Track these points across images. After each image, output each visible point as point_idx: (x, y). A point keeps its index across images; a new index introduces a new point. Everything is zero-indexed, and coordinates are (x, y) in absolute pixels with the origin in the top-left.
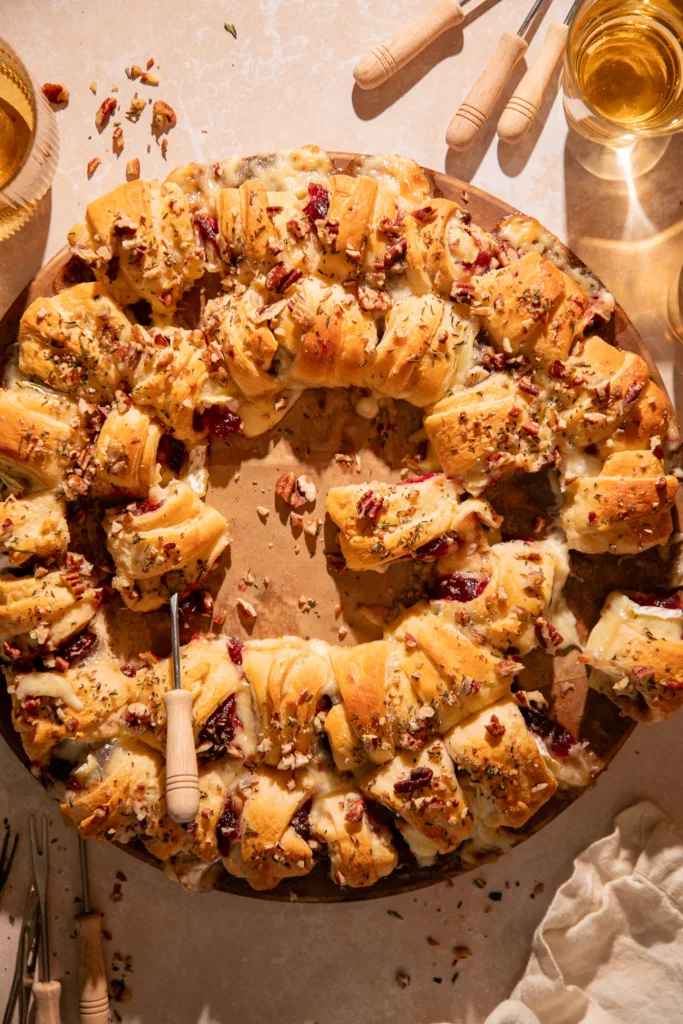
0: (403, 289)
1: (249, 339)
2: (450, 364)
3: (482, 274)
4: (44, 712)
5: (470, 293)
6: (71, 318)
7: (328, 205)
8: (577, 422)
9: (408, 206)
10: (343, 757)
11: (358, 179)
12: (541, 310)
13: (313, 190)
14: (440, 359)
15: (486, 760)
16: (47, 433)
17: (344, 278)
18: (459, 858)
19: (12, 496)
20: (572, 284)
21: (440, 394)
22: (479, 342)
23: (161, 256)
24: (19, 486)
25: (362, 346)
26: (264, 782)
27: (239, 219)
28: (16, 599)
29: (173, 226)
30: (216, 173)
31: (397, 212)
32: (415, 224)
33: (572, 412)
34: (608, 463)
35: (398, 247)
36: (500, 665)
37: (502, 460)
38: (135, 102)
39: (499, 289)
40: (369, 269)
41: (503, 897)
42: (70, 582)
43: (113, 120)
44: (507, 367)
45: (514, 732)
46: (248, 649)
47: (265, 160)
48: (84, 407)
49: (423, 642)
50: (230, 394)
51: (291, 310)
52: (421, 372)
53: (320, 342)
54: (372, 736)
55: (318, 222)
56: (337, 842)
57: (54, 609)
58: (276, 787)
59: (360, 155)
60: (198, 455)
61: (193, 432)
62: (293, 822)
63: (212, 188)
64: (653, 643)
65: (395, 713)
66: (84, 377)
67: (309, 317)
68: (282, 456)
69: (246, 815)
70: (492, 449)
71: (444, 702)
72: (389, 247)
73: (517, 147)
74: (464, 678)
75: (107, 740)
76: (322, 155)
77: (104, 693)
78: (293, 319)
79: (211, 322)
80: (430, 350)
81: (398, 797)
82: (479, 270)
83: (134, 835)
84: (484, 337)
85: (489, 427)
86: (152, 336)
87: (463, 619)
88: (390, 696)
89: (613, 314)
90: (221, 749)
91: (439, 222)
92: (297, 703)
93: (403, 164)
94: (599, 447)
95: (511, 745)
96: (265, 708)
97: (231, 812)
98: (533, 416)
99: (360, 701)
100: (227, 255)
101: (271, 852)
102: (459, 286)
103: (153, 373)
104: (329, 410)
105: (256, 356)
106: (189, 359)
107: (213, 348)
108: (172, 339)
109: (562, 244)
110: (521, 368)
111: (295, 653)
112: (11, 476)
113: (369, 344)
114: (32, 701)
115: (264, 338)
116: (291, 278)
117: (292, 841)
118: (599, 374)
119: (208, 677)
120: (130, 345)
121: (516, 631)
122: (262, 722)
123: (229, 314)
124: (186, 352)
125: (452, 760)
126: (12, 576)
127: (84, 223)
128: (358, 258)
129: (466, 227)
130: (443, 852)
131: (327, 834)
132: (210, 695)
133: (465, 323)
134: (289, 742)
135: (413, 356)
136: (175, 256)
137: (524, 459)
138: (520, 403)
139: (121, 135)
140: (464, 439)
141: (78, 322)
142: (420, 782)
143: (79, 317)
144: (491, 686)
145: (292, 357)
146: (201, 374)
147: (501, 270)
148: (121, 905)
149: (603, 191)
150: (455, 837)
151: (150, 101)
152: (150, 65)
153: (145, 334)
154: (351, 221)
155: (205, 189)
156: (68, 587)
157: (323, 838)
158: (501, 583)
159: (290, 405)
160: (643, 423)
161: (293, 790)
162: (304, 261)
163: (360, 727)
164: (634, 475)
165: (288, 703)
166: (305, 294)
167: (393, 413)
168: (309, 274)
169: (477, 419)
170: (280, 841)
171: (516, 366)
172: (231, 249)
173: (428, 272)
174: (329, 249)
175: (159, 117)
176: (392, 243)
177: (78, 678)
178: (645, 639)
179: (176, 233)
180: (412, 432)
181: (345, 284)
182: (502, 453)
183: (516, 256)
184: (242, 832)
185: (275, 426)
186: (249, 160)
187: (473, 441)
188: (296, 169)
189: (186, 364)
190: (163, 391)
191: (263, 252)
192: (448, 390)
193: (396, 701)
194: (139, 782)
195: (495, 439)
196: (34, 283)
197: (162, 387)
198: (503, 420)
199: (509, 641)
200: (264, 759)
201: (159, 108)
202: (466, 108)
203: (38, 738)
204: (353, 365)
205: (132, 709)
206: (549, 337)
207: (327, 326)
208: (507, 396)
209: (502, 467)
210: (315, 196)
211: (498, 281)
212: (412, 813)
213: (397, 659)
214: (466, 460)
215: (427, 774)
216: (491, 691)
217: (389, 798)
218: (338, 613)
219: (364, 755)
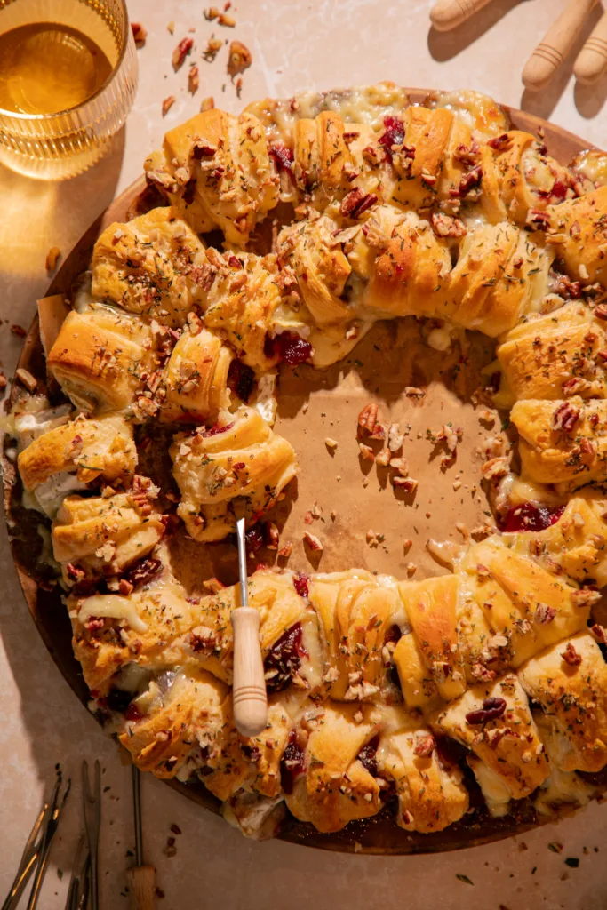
0: (477, 217)
1: (322, 262)
2: (525, 291)
3: (557, 204)
4: (108, 636)
5: (545, 219)
6: (146, 239)
7: (404, 134)
9: (482, 138)
10: (412, 689)
11: (433, 111)
13: (389, 122)
14: (514, 284)
15: (562, 689)
16: (120, 351)
17: (418, 205)
18: (533, 809)
19: (82, 415)
21: (514, 320)
22: (554, 270)
23: (237, 180)
24: (89, 406)
25: (436, 270)
26: (330, 716)
27: (315, 145)
28: (82, 518)
29: (250, 152)
30: (292, 107)
31: (472, 143)
32: (491, 153)
35: (474, 173)
36: (576, 593)
37: (577, 385)
38: (212, 42)
39: (575, 216)
40: (444, 197)
41: (581, 863)
42: (137, 503)
43: (188, 59)
44: (582, 295)
45: (591, 662)
46: (315, 580)
47: (340, 94)
48: (156, 327)
49: (495, 571)
50: (301, 320)
51: (365, 234)
52: (495, 297)
53: (394, 265)
54: (442, 663)
56: (405, 778)
57: (121, 528)
58: (342, 720)
59: (434, 92)
60: (267, 384)
61: (263, 356)
62: (360, 756)
63: (287, 120)
65: (467, 642)
66: (158, 298)
67: (384, 239)
69: (311, 747)
70: (567, 374)
71: (517, 631)
72: (464, 175)
73: (594, 87)
74: (538, 604)
75: (170, 667)
76: (397, 91)
77: (168, 616)
78: (366, 242)
79: (286, 246)
80: (505, 275)
81: (470, 729)
82: (554, 199)
83: (194, 768)
84: (559, 266)
85: (564, 352)
86: (226, 260)
87: (537, 548)
90: (286, 678)
91: (515, 150)
92: (365, 628)
93: (478, 99)
95: (588, 676)
96: (333, 635)
97: (296, 745)
99: (430, 628)
100: (302, 181)
101: (337, 783)
102: (534, 213)
103: (227, 294)
104: (400, 343)
105: (330, 280)
106: (262, 282)
107: (287, 273)
108: (246, 262)
110: (597, 296)
111: (362, 582)
112: (82, 396)
113: (442, 270)
114: (96, 622)
115: (338, 260)
116: (366, 202)
117: (359, 773)
119: (274, 604)
120: (204, 267)
121: (592, 557)
122: (329, 651)
123: (303, 239)
124: (260, 276)
125: (527, 694)
126: (78, 496)
127: (161, 150)
128: (433, 182)
129: (543, 157)
130: (517, 797)
131: (395, 770)
132: (276, 619)
133: (540, 251)
134: (356, 671)
135: (488, 280)
136: (251, 181)
137: (599, 386)
138: (596, 329)
139: (196, 74)
140: (539, 365)
141: (153, 243)
142: (491, 714)
143: (155, 239)
144: (567, 615)
145: (365, 282)
146: (274, 297)
147: (578, 199)
148: (174, 860)
150: (529, 778)
151: (227, 42)
152: (228, 7)
153: (219, 258)
154: (427, 146)
155: (280, 122)
156: (134, 508)
157: (391, 776)
158: (578, 510)
159: (362, 334)
161: (360, 723)
162: (379, 188)
165: (356, 628)
166: (380, 219)
167: (465, 345)
168: (384, 202)
169: (552, 343)
170: (347, 771)
171: (593, 294)
172: (307, 175)
173: (504, 200)
174: (404, 175)
175: (236, 56)
176: (466, 170)
177: (142, 600)
179: (253, 158)
180: (485, 365)
181: (420, 211)
182: (577, 379)
183: (592, 187)
184: (308, 761)
185: (346, 357)
186: (325, 95)
187: (548, 366)
188: (371, 103)
189: (260, 286)
190: (236, 312)
191: (339, 177)
192: (523, 317)
193: (468, 630)
194: (203, 708)
195: (570, 364)
196: (108, 213)
197: (235, 307)
198: (579, 345)
199: (585, 570)
200: (331, 691)
201: (235, 47)
202: (543, 48)
203: (100, 661)
204: (426, 291)
205: (196, 632)
207: (401, 249)
208: (583, 323)
209: (577, 393)
210: (390, 128)
211: (574, 209)
212: (484, 746)
213: (467, 590)
214: (540, 386)
215: (500, 704)
216: (567, 622)
217: (460, 730)
218: (407, 548)
219: (434, 687)
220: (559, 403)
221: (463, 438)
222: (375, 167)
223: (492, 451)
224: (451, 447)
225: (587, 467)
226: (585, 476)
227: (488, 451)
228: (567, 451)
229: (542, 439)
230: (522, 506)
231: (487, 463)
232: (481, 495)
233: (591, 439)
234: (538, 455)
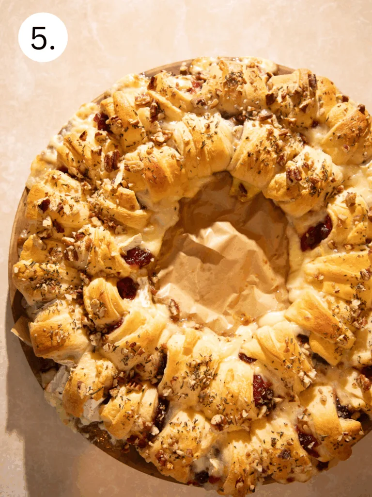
3: (200, 90)
5: (202, 99)
6: (30, 262)
7: (108, 117)
9: (143, 89)
14: (213, 137)
16: (61, 325)
17: (140, 140)
19: (72, 369)
24: (71, 361)
25: (174, 159)
28: (114, 416)
35: (154, 104)
37: (285, 157)
39: (213, 88)
48: (69, 297)
52: (210, 149)
53: (153, 172)
54: (342, 337)
56: (368, 405)
57: (135, 406)
62: (340, 415)
65: (341, 316)
66: (58, 283)
70: (275, 156)
72: (149, 108)
74: (361, 272)
82: (197, 89)
86: (74, 238)
90: (272, 404)
99: (321, 325)
101: (343, 440)
105: (128, 206)
108: (84, 231)
113: (176, 157)
115: (124, 194)
117: (346, 425)
120: (67, 250)
123: (101, 198)
128: (138, 122)
129: (176, 77)
132: (244, 383)
137: (293, 149)
145: (146, 192)
153: (70, 239)
154: (122, 110)
156: (133, 391)
163: (331, 337)
165: (284, 352)
169: (256, 149)
170: (342, 430)
180: (231, 185)
181: (143, 142)
182: (281, 154)
184: (320, 439)
189: (99, 237)
193: (337, 310)
194: (245, 453)
199: (363, 236)
207: (150, 162)
209: (288, 160)
214: (269, 172)
225: (322, 189)
233: (312, 175)
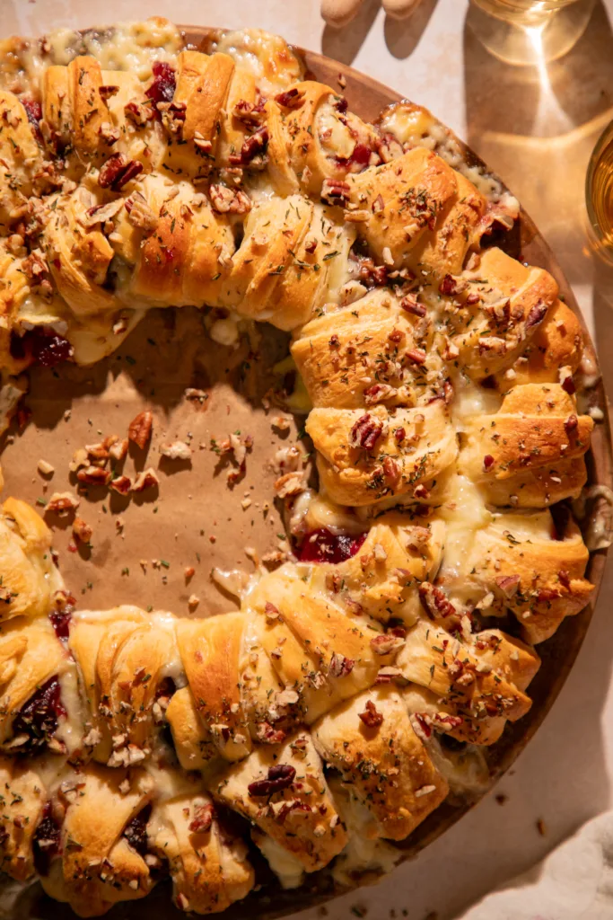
0: (263, 189)
1: (77, 245)
2: (320, 279)
3: (359, 172)
5: (343, 193)
7: (175, 87)
8: (471, 348)
9: (272, 89)
10: (188, 752)
11: (212, 56)
12: (427, 213)
13: (159, 69)
14: (307, 272)
15: (359, 755)
17: (193, 174)
18: (331, 879)
20: (467, 185)
21: (308, 314)
22: (356, 253)
25: (215, 255)
26: (91, 783)
27: (66, 101)
30: (43, 49)
31: (258, 97)
32: (279, 111)
33: (465, 337)
34: (508, 397)
35: (258, 137)
36: (377, 640)
37: (380, 394)
39: (379, 189)
40: (223, 164)
44: (387, 281)
45: (394, 721)
46: (78, 621)
47: (102, 34)
49: (286, 613)
50: (56, 314)
51: (129, 210)
52: (285, 287)
53: (164, 250)
54: (221, 726)
55: (161, 105)
56: (179, 858)
58: (106, 789)
59: (214, 30)
61: (10, 358)
62: (126, 833)
63: (37, 66)
64: (516, 548)
65: (251, 698)
67: (149, 219)
68: (122, 389)
69: (69, 823)
70: (368, 380)
71: (310, 685)
72: (247, 137)
73: (407, 23)
76: (169, 29)
78: (130, 221)
79: (34, 226)
80: (296, 261)
81: (254, 801)
82: (356, 166)
84: (361, 247)
85: (366, 354)
87: (335, 584)
88: (246, 678)
89: (517, 222)
90: (40, 743)
91: (308, 108)
92: (131, 685)
93: (266, 40)
94: (498, 380)
95: (390, 738)
96: (93, 691)
97: (51, 820)
98: (419, 341)
99: (208, 684)
100: (52, 144)
101: (97, 870)
102: (330, 185)
104: (179, 335)
105: (88, 267)
106: (5, 269)
107: (37, 258)
109: (455, 138)
110: (405, 284)
111: (133, 625)
113: (222, 254)
115: (96, 244)
116: (129, 172)
117: (124, 855)
118: (497, 292)
119: (25, 655)
121: (396, 598)
122: (89, 709)
123: (55, 216)
125: (321, 757)
128: (208, 148)
129: (341, 115)
130: (310, 870)
131: (168, 848)
132: (26, 676)
133: (338, 230)
134: (121, 733)
135: (275, 267)
137: (406, 393)
138: (403, 324)
140: (336, 368)
142: (279, 782)
144: (367, 665)
145: (131, 268)
146: (20, 288)
147: (382, 167)
149: (509, 77)
150: (323, 851)
154: (200, 105)
155: (29, 67)
157: (163, 853)
158: (380, 540)
159: (130, 329)
160: (549, 351)
161: (126, 793)
162: (145, 153)
163: (207, 715)
164: (540, 412)
165: (120, 685)
166: (146, 192)
167: (256, 339)
168: (152, 169)
169: (350, 343)
170: (108, 855)
171: (400, 281)
172: (57, 137)
173: (294, 167)
174: (174, 139)
176: (249, 132)
178: (506, 544)
180: (278, 360)
181: (195, 181)
182: (380, 385)
183: (400, 151)
184: (64, 844)
185: (113, 353)
186: (83, 33)
188: (138, 45)
191: (95, 140)
192: (317, 310)
193: (253, 684)
195: (372, 368)
198: (382, 345)
199: (389, 610)
200: (93, 755)
204: (205, 278)
206: (437, 247)
207: (172, 230)
208: (388, 317)
209: (380, 402)
210: (160, 77)
211: (378, 180)
212: (270, 820)
213: (255, 633)
214: (339, 393)
215: (288, 773)
216: (367, 673)
217: (242, 802)
218: (189, 578)
219: (213, 750)
220: (360, 413)
221: (254, 448)
222: (140, 128)
223: (287, 463)
224: (239, 459)
225: (391, 490)
226: (388, 500)
227: (282, 464)
228: (368, 472)
229: (341, 457)
230: (317, 531)
231: (280, 479)
232: (274, 516)
233: (396, 457)
234: (336, 475)
